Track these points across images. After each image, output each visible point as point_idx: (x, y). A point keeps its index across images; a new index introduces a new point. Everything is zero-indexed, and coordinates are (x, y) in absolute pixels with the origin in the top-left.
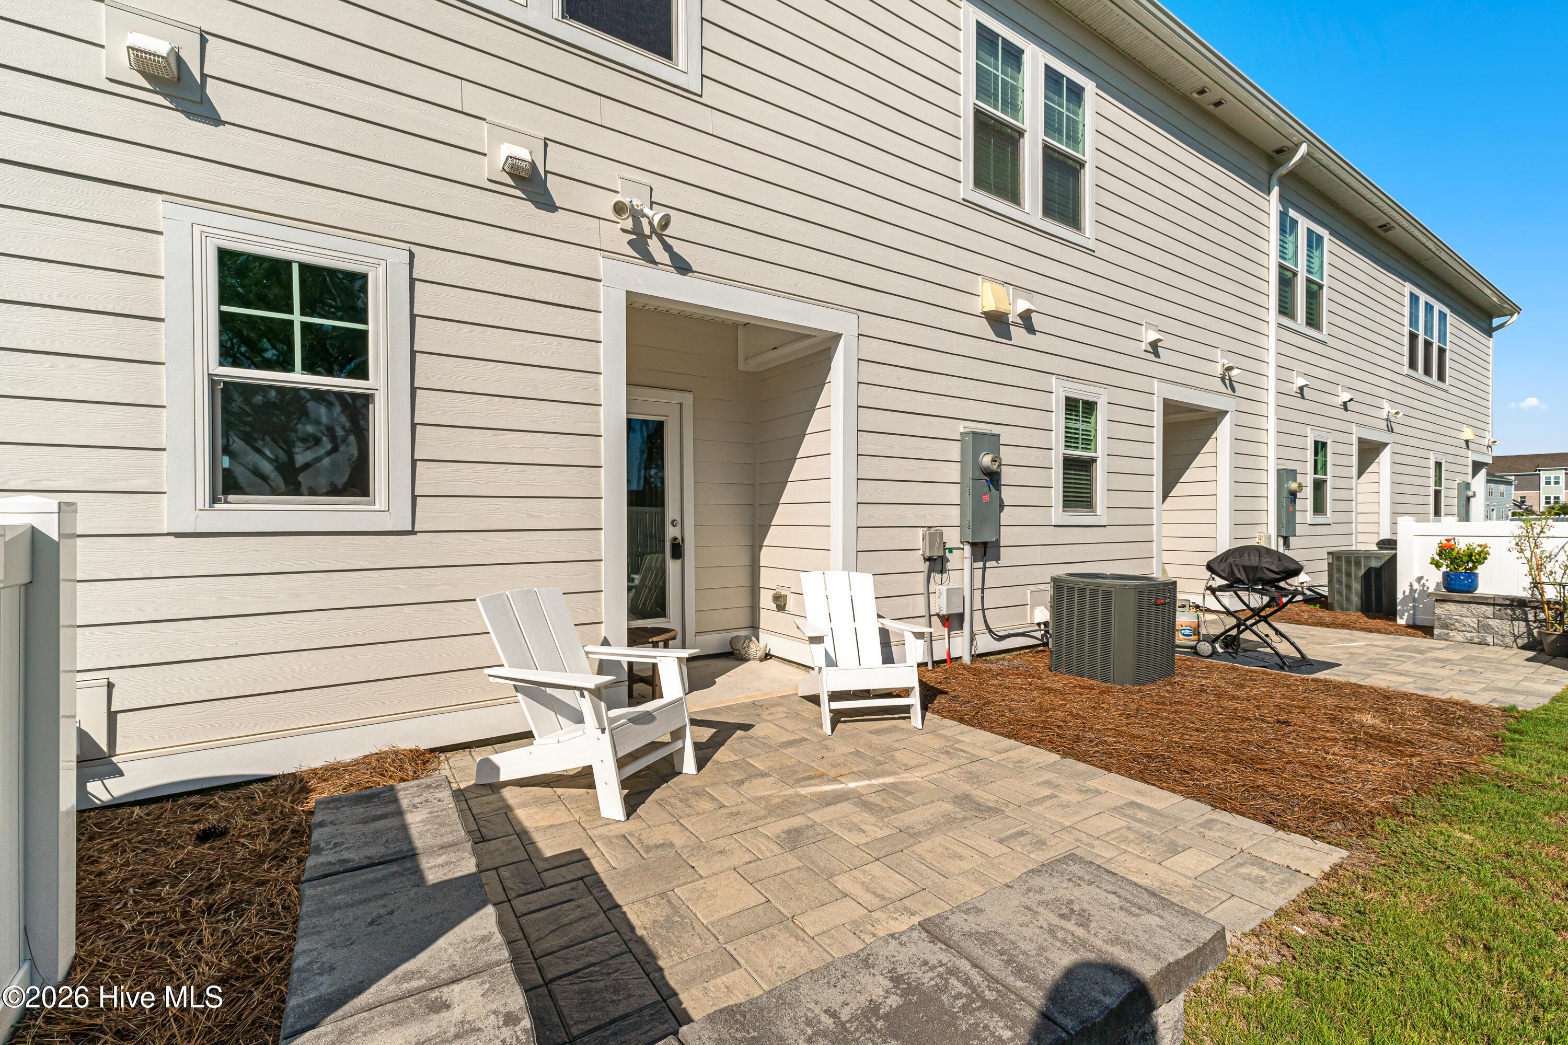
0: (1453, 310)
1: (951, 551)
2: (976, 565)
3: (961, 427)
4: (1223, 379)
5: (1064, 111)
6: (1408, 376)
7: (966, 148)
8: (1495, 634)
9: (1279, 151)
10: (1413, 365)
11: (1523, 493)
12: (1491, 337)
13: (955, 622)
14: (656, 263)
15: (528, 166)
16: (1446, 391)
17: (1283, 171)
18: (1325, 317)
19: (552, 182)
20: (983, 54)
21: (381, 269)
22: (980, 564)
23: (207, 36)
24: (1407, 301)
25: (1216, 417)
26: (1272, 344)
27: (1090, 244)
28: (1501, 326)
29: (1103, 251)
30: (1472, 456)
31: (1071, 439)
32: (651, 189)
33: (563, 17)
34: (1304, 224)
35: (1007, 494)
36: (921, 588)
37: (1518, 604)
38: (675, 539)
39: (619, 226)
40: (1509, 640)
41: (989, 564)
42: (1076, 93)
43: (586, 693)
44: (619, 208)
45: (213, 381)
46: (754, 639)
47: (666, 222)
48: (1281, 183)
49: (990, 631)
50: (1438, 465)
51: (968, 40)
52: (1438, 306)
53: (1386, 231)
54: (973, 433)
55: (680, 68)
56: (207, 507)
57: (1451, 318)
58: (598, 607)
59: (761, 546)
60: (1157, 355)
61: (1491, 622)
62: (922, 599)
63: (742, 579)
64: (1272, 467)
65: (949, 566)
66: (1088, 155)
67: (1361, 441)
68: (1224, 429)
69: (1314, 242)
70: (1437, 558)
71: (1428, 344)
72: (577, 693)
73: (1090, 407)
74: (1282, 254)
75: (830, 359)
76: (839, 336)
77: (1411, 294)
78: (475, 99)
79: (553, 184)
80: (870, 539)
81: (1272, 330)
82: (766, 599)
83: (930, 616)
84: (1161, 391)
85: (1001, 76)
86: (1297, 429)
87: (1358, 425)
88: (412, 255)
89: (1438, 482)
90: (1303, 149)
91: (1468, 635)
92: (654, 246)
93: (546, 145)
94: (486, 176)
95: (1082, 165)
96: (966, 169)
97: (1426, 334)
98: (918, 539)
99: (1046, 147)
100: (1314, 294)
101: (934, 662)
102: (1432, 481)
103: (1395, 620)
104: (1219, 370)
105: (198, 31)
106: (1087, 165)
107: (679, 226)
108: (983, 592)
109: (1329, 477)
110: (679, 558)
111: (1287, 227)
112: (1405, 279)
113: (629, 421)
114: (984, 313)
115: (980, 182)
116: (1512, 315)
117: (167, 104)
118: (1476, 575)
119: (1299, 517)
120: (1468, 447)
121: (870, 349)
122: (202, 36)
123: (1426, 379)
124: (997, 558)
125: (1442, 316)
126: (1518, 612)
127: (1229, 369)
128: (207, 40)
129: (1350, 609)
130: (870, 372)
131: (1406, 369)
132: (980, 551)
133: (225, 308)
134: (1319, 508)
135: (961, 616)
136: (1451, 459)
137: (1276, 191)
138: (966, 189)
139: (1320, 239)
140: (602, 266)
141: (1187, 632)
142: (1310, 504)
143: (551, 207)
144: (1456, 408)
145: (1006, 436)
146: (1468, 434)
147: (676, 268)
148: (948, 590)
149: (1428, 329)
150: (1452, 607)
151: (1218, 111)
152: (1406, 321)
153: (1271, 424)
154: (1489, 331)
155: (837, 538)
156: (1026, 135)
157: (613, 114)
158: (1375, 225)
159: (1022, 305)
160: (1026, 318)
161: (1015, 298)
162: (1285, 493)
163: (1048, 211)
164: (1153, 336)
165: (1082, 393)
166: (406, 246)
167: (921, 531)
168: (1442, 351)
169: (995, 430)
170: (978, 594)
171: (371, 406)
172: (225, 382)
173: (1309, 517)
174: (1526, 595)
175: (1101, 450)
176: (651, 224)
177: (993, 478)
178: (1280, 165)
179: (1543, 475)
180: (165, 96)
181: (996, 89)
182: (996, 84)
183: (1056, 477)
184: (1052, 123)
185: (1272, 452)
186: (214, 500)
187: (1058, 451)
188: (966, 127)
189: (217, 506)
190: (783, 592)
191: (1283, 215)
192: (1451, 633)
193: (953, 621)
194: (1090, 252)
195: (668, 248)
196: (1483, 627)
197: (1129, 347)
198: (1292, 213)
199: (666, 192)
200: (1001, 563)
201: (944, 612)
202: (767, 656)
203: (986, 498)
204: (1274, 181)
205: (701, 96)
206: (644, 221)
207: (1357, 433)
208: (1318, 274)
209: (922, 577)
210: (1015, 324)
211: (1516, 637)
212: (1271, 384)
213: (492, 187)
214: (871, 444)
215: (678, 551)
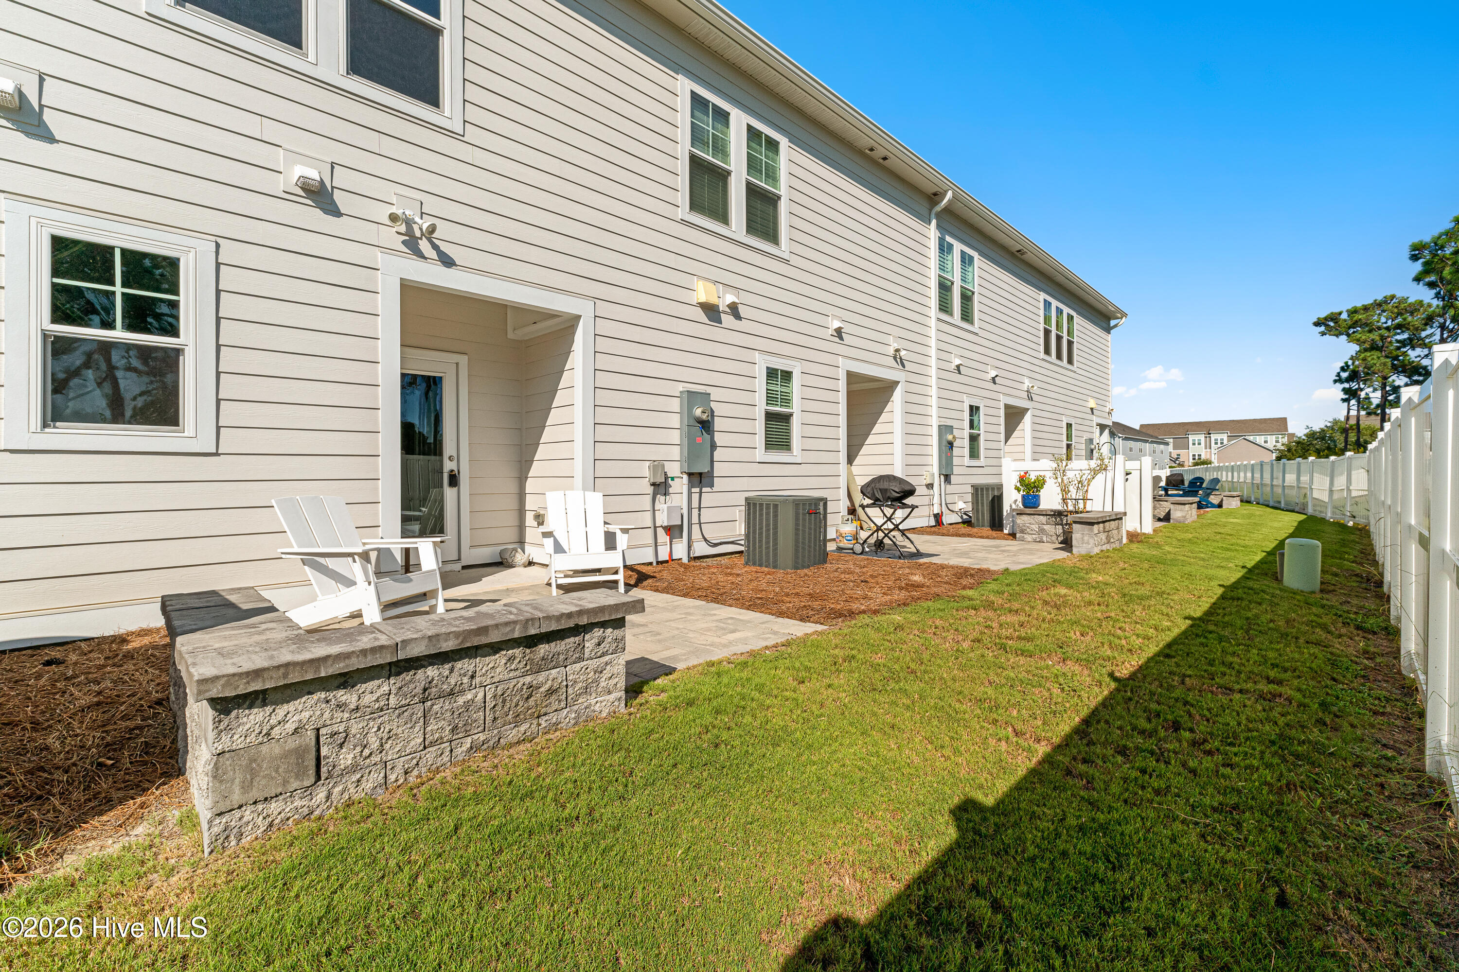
0: (1079, 313)
1: (673, 479)
2: (693, 490)
3: (681, 387)
4: (895, 358)
5: (763, 158)
6: (1043, 360)
7: (683, 182)
8: (1047, 535)
9: (935, 194)
10: (1047, 351)
11: (1178, 451)
12: (1109, 333)
13: (677, 532)
14: (426, 258)
15: (317, 184)
16: (1075, 372)
17: (938, 208)
18: (976, 315)
19: (337, 195)
20: (697, 113)
21: (191, 255)
22: (697, 490)
23: (45, 77)
24: (1042, 305)
25: (892, 385)
26: (933, 333)
27: (786, 256)
28: (1116, 326)
29: (794, 260)
30: (1096, 420)
31: (771, 398)
32: (422, 203)
33: (348, 73)
34: (958, 247)
35: (718, 437)
36: (648, 506)
37: (1058, 514)
38: (452, 471)
39: (395, 230)
40: (1054, 538)
41: (704, 490)
42: (773, 145)
43: (356, 557)
44: (393, 218)
45: (45, 336)
46: (519, 550)
47: (432, 229)
48: (938, 216)
49: (705, 540)
50: (1069, 426)
51: (684, 104)
52: (1066, 310)
53: (1022, 254)
54: (688, 391)
55: (446, 115)
56: (39, 430)
57: (1077, 319)
58: (377, 514)
59: (526, 478)
60: (841, 338)
61: (1045, 527)
62: (649, 515)
63: (512, 503)
64: (935, 422)
65: (671, 490)
66: (783, 190)
67: (1007, 407)
68: (898, 395)
69: (966, 260)
70: (1018, 485)
71: (1059, 338)
72: (350, 559)
73: (787, 376)
74: (942, 268)
75: (574, 333)
76: (579, 317)
77: (1045, 300)
78: (271, 132)
79: (338, 196)
80: (603, 469)
81: (933, 322)
82: (530, 520)
83: (655, 527)
84: (845, 365)
85: (711, 130)
86: (956, 396)
87: (1004, 394)
88: (218, 246)
89: (1069, 437)
90: (949, 195)
91: (1034, 536)
92: (424, 246)
93: (333, 168)
94: (282, 189)
95: (779, 198)
96: (683, 198)
97: (1057, 330)
98: (645, 470)
99: (749, 184)
100: (967, 298)
101: (658, 563)
102: (1064, 437)
103: (1002, 530)
104: (891, 352)
105: (38, 73)
106: (782, 198)
107: (443, 231)
108: (700, 510)
109: (982, 432)
110: (455, 486)
111: (944, 249)
112: (1040, 289)
113: (403, 375)
114: (699, 303)
115: (695, 206)
116: (1122, 318)
117: (10, 126)
118: (1038, 496)
119: (956, 461)
120: (1093, 413)
121: (604, 327)
122: (40, 76)
123: (1058, 362)
124: (711, 485)
125: (1070, 318)
126: (1058, 519)
127: (897, 350)
128: (44, 80)
129: (983, 526)
130: (603, 344)
131: (1042, 355)
132: (696, 479)
133: (56, 280)
134: (974, 453)
135: (681, 527)
136: (1079, 421)
137: (934, 222)
138: (683, 211)
139: (971, 258)
140: (379, 258)
141: (849, 538)
142: (966, 451)
143: (338, 214)
144: (1083, 385)
145: (715, 394)
146: (1092, 403)
147: (442, 262)
148: (668, 508)
149: (1059, 326)
150: (1025, 518)
151: (886, 163)
152: (1042, 320)
153: (934, 392)
154: (1108, 330)
155: (578, 468)
156: (733, 174)
157: (389, 146)
158: (1014, 249)
159: (730, 298)
160: (734, 310)
161: (724, 293)
162: (944, 443)
163: (751, 229)
164: (837, 324)
165: (780, 364)
166: (213, 238)
167: (648, 463)
168: (1070, 343)
169: (708, 390)
170: (695, 512)
171: (181, 358)
172: (55, 336)
173: (967, 461)
174: (1059, 508)
175: (796, 407)
176: (421, 229)
177: (706, 425)
178: (937, 203)
179: (1191, 438)
180: (8, 120)
181: (708, 139)
182: (708, 135)
183: (760, 426)
184: (753, 165)
185: (934, 411)
186: (45, 425)
187: (761, 407)
188: (683, 167)
189: (47, 430)
190: (542, 512)
191: (941, 240)
192: (1026, 536)
193: (673, 531)
194: (786, 261)
195: (435, 247)
196: (1042, 531)
197: (819, 332)
198: (948, 239)
199: (432, 205)
200: (715, 489)
201: (665, 524)
202: (530, 563)
203: (699, 440)
204: (933, 215)
205: (463, 136)
206: (416, 228)
207: (1004, 400)
208: (971, 285)
209: (649, 498)
210: (725, 312)
211: (1058, 536)
212: (933, 362)
213: (287, 197)
214: (604, 397)
215: (454, 480)
